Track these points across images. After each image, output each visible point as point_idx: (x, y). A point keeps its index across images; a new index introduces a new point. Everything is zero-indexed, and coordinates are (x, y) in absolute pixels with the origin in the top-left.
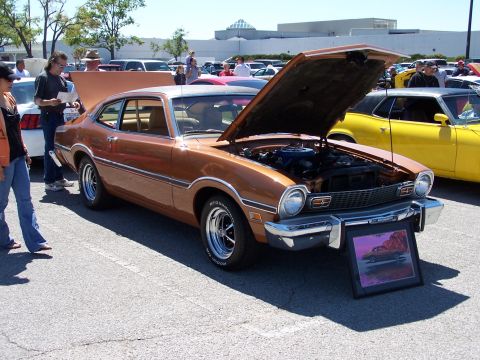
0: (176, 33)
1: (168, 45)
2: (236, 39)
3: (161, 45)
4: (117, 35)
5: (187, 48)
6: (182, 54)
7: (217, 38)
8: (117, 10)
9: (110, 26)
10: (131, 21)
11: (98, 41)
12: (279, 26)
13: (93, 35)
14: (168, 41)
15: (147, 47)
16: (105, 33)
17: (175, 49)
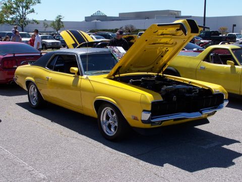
0: (57, 17)
1: (53, 23)
2: (95, 21)
3: (49, 24)
4: (25, 19)
5: (63, 26)
6: (61, 29)
7: (86, 21)
8: (24, 5)
9: (21, 14)
10: (33, 11)
11: (14, 22)
12: (120, 14)
13: (12, 18)
14: (53, 22)
15: (41, 25)
16: (19, 18)
17: (57, 26)
